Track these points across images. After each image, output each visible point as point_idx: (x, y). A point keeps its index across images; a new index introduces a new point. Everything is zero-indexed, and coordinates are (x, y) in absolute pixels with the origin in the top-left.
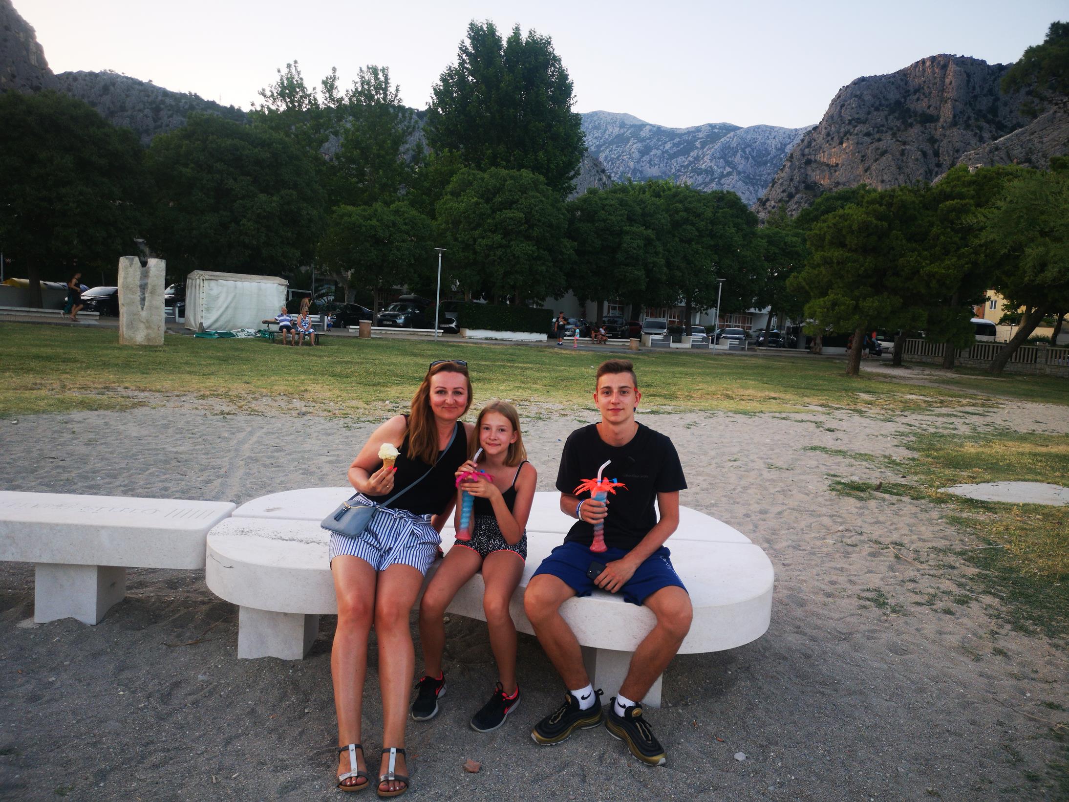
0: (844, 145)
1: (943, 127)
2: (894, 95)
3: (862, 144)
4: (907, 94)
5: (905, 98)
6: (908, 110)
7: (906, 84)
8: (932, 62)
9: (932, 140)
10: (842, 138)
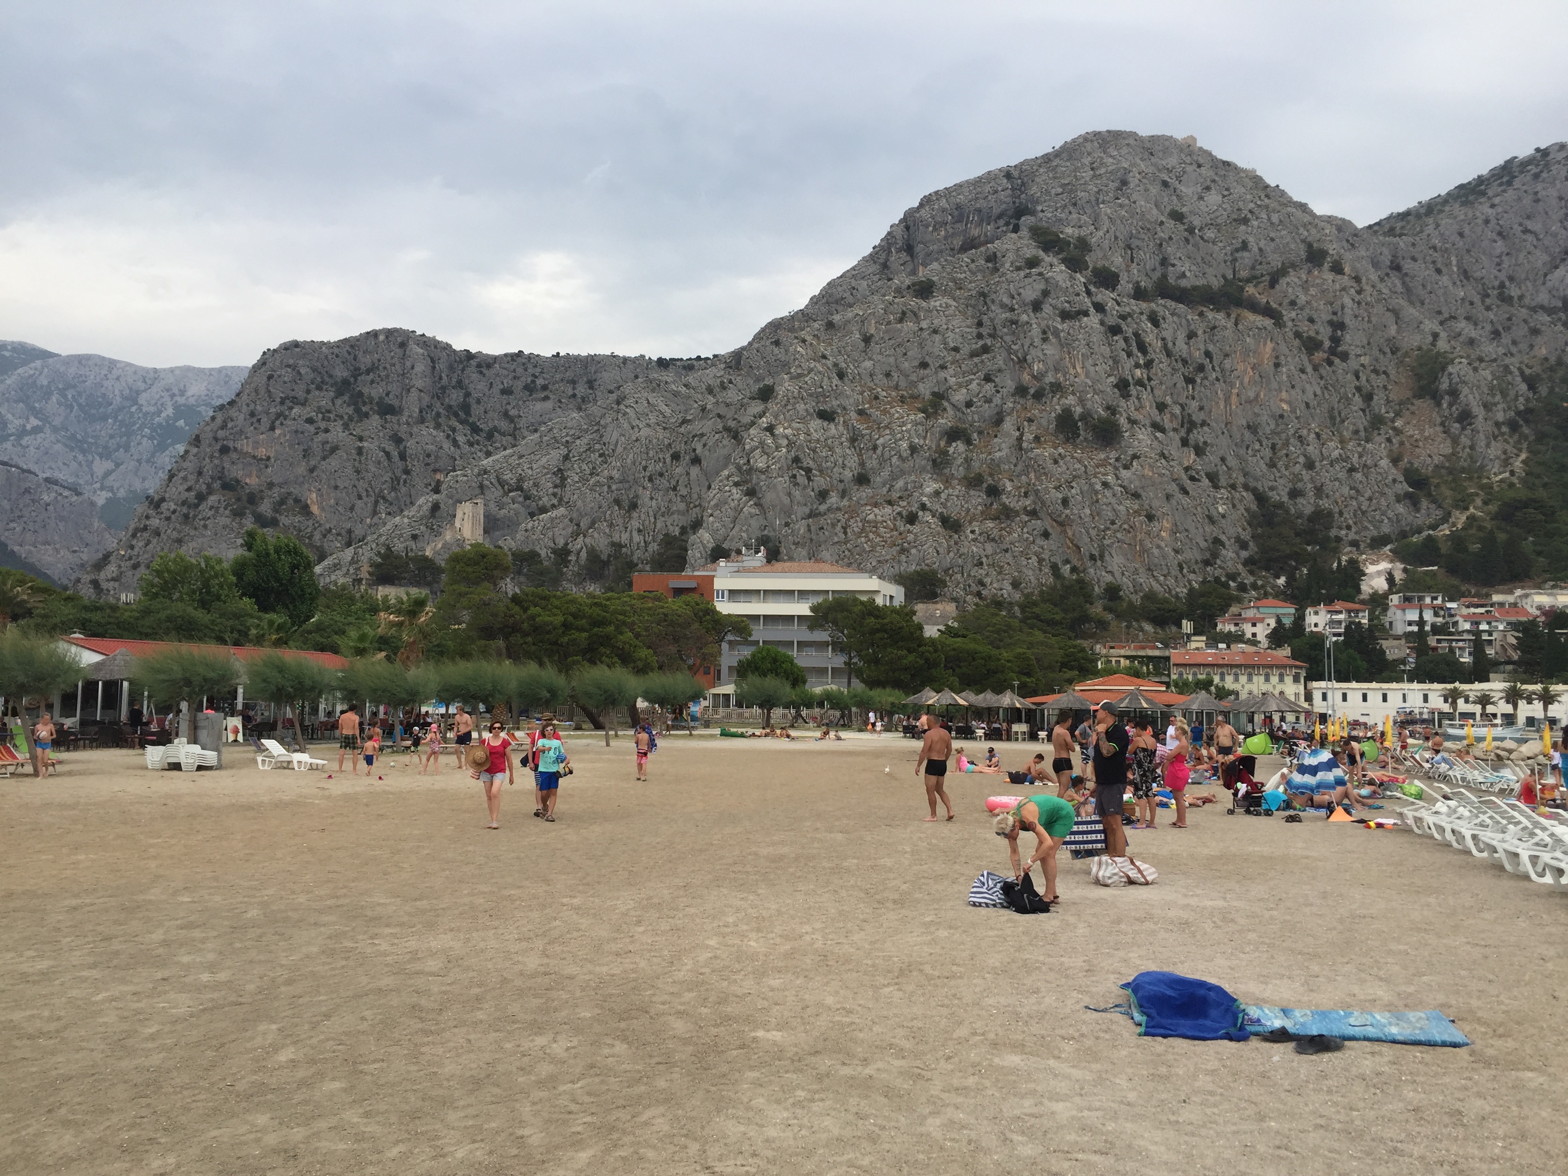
0: (278, 432)
1: (408, 424)
2: (341, 372)
3: (302, 433)
4: (356, 373)
5: (356, 377)
6: (360, 394)
7: (355, 359)
8: (387, 337)
9: (397, 440)
10: (273, 422)
